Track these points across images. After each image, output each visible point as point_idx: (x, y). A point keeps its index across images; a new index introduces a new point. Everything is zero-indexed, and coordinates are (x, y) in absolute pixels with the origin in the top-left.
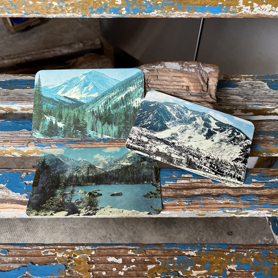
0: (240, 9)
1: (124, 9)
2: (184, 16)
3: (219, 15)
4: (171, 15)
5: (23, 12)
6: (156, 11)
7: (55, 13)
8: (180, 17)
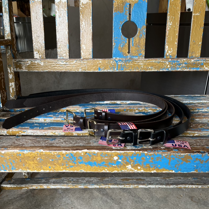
0: (205, 68)
1: (170, 68)
2: (188, 70)
3: (198, 70)
4: (184, 70)
5: (140, 70)
6: (179, 69)
7: (149, 70)
8: (186, 71)
